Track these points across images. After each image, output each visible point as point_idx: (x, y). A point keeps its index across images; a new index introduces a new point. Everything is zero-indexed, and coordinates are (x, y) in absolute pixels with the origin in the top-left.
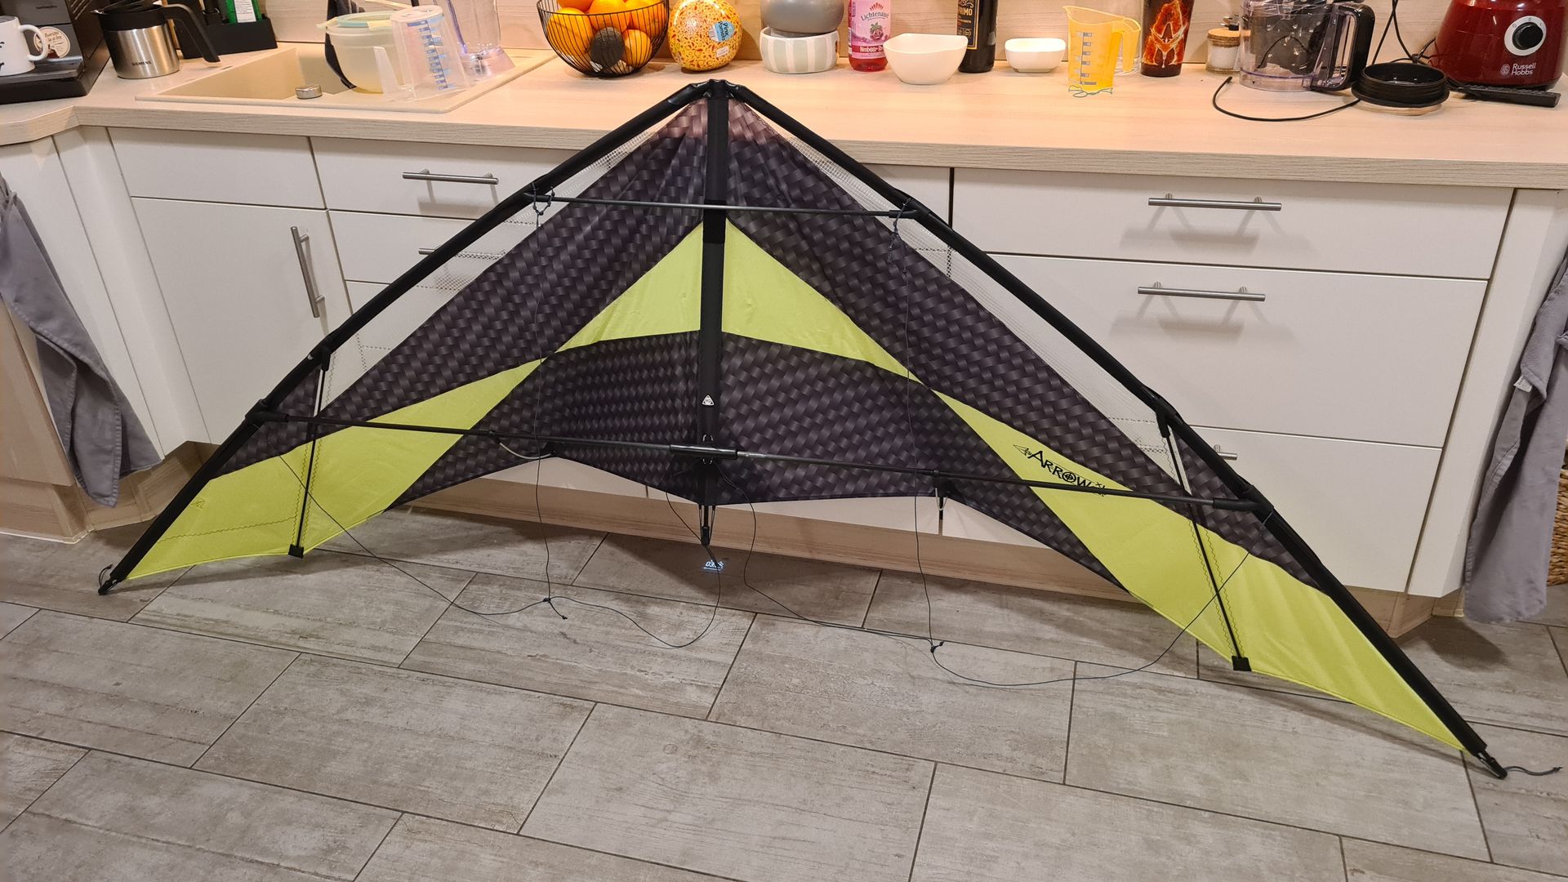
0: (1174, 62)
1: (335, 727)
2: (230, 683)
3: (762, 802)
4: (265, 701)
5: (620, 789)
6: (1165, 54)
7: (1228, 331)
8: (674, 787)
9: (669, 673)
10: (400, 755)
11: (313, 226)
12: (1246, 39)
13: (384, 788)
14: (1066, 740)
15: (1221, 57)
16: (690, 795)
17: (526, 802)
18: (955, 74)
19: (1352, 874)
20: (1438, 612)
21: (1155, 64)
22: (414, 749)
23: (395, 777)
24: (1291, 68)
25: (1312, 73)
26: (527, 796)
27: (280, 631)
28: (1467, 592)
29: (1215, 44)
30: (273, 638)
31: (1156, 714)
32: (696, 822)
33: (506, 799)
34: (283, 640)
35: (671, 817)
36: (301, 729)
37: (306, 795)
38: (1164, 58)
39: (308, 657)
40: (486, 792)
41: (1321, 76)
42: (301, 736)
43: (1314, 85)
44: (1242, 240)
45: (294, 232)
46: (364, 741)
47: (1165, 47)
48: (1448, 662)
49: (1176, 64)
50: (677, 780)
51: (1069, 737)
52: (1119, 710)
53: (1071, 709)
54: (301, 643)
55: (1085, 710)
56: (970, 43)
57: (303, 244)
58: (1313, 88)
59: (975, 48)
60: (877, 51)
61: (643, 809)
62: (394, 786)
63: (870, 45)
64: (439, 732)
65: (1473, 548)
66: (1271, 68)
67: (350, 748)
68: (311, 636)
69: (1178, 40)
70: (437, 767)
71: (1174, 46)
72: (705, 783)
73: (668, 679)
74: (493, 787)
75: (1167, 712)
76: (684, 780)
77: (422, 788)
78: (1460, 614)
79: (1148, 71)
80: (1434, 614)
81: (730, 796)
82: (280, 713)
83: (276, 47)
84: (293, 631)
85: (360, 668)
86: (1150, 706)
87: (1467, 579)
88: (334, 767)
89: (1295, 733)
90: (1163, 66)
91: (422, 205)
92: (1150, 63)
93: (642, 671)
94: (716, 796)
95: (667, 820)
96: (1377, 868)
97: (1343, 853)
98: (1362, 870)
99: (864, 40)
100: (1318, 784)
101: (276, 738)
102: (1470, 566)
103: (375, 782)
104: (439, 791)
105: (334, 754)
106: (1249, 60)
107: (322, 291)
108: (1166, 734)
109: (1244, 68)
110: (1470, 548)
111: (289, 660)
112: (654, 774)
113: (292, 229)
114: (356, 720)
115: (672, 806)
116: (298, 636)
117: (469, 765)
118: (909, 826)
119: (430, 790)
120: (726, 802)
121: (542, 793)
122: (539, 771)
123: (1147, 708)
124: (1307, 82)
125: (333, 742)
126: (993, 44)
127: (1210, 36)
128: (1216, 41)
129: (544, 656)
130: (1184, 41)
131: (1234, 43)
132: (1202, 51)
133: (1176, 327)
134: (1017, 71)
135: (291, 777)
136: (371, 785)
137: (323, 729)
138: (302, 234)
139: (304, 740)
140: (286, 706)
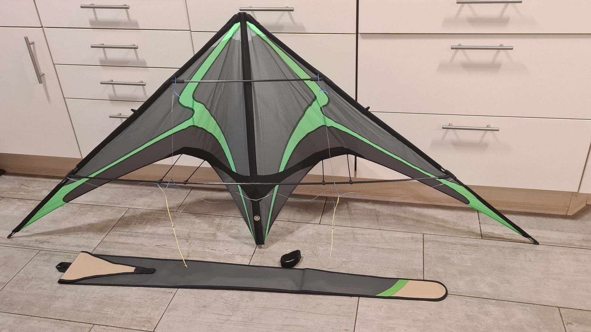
2: (3, 267)
3: (277, 308)
4: (21, 274)
5: (205, 306)
7: (494, 67)
8: (232, 304)
9: (227, 250)
10: (92, 296)
11: (35, 36)
13: (84, 313)
14: (422, 270)
16: (240, 307)
17: (157, 316)
19: (567, 325)
20: (590, 203)
22: (99, 293)
23: (89, 307)
26: (158, 313)
27: (29, 240)
30: (26, 244)
31: (465, 256)
32: (245, 320)
33: (147, 315)
34: (31, 245)
35: (231, 318)
36: (40, 286)
37: (42, 319)
39: (44, 252)
40: (137, 312)
42: (40, 290)
45: (26, 39)
46: (73, 291)
50: (233, 301)
51: (424, 269)
52: (446, 255)
53: (423, 256)
54: (40, 246)
55: (430, 256)
57: (32, 46)
61: (217, 315)
62: (89, 312)
67: (66, 295)
68: (45, 242)
70: (111, 302)
72: (248, 301)
73: (226, 252)
74: (140, 309)
75: (469, 255)
76: (237, 300)
77: (103, 312)
81: (260, 307)
82: (29, 280)
84: (36, 240)
85: (70, 256)
86: (460, 253)
88: (57, 304)
89: (531, 261)
91: (92, 23)
93: (213, 250)
94: (253, 307)
95: (230, 320)
96: (578, 321)
97: (561, 316)
98: (571, 322)
100: (544, 284)
101: (27, 292)
103: (79, 310)
104: (112, 313)
105: (58, 298)
107: (43, 70)
108: (470, 265)
111: (34, 254)
112: (222, 298)
113: (25, 37)
115: (232, 313)
116: (39, 242)
117: (128, 299)
118: (350, 316)
119: (107, 313)
120: (259, 310)
121: (165, 311)
122: (163, 300)
125: (57, 293)
129: (164, 245)
133: (470, 66)
135: (35, 310)
136: (77, 312)
137: (52, 286)
138: (30, 41)
139: (42, 292)
140: (32, 276)
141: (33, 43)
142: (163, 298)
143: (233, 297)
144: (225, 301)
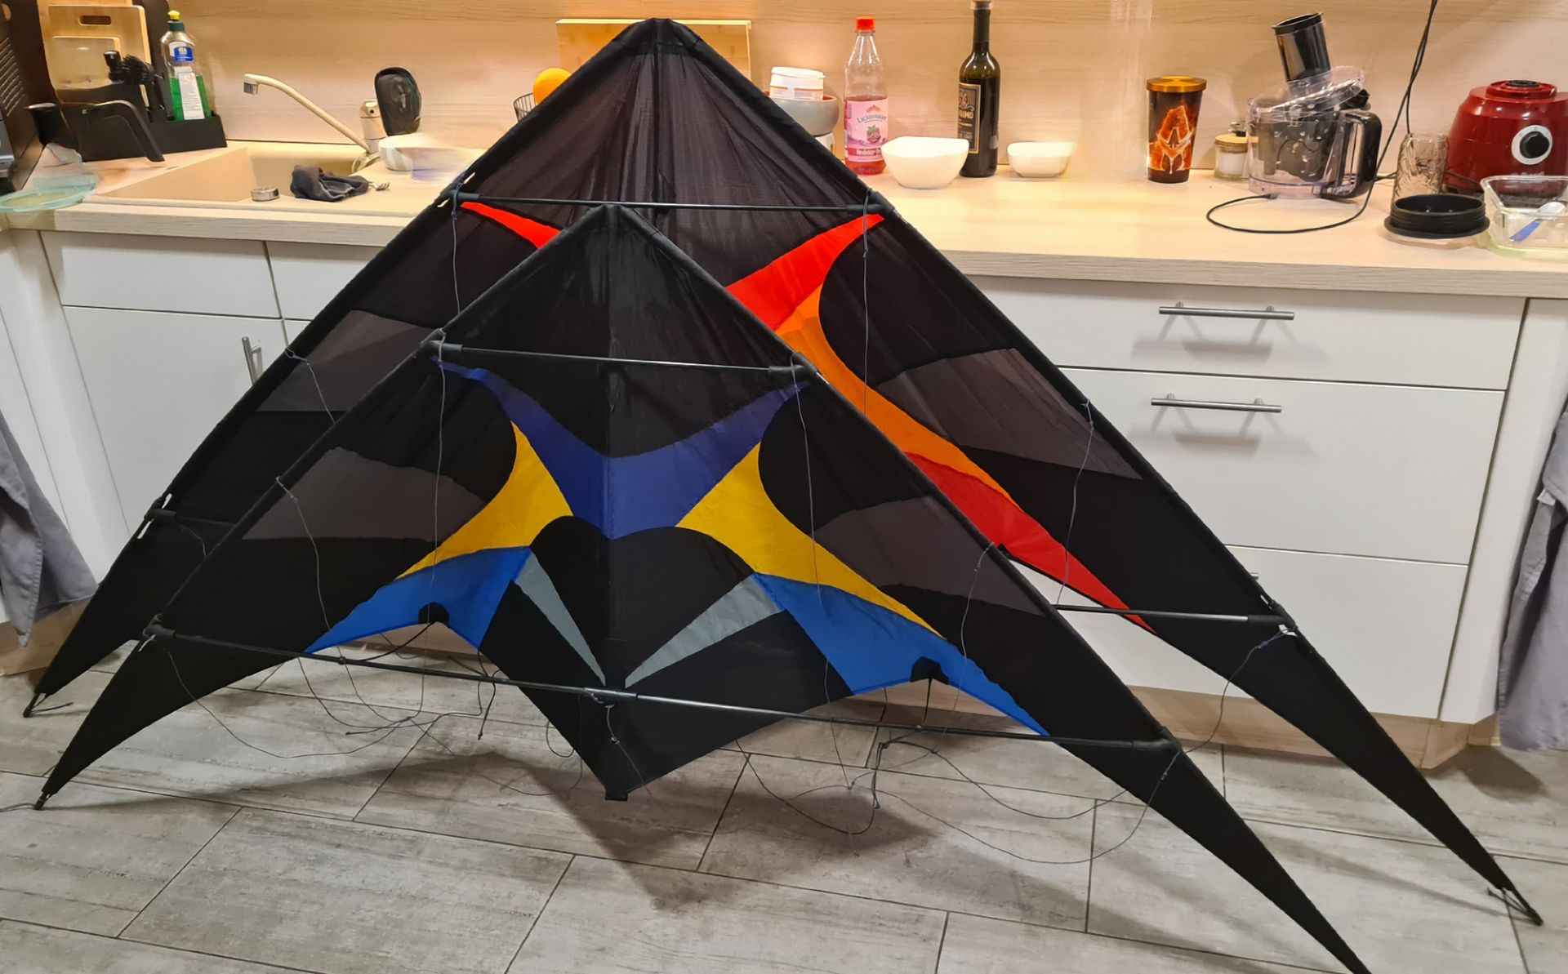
0: (1181, 168)
1: (282, 889)
2: (161, 842)
3: (759, 960)
4: (201, 861)
5: (602, 950)
6: (1172, 159)
7: (1244, 444)
8: (662, 946)
9: (655, 821)
10: (354, 917)
11: (267, 336)
12: (1254, 145)
13: (337, 955)
14: (1087, 884)
15: (1229, 163)
16: (680, 954)
17: (497, 967)
18: (956, 178)
20: (1477, 741)
21: (1162, 169)
22: (370, 911)
23: (350, 942)
24: (1301, 176)
25: (1321, 181)
26: (498, 960)
28: (1502, 717)
29: (1223, 151)
30: (210, 791)
31: (1183, 854)
33: (475, 963)
36: (243, 890)
38: (1171, 164)
39: (250, 811)
40: (453, 957)
41: (1331, 184)
42: (242, 899)
43: (1324, 192)
44: (1256, 351)
45: (246, 343)
46: (314, 903)
47: (1172, 153)
48: (1487, 793)
49: (1184, 169)
50: (665, 938)
52: (1143, 851)
54: (244, 795)
56: (972, 146)
57: (255, 356)
58: (1323, 196)
59: (977, 152)
60: (875, 154)
62: (349, 952)
63: (868, 148)
64: (399, 891)
65: (1506, 669)
66: (1282, 175)
67: (299, 911)
68: (255, 787)
69: (1185, 146)
70: (397, 930)
71: (1181, 151)
72: (697, 941)
73: (654, 827)
74: (460, 951)
75: (1194, 853)
76: (673, 937)
77: (380, 954)
78: (1497, 743)
79: (1157, 177)
80: (1470, 742)
81: (723, 954)
82: (220, 875)
83: (225, 146)
85: (309, 822)
87: (1501, 704)
88: (281, 933)
90: (1171, 172)
92: (1157, 169)
93: (626, 820)
94: (709, 955)
99: (861, 143)
100: (1354, 926)
101: (214, 902)
102: (1503, 690)
103: (327, 949)
104: (400, 957)
105: (281, 919)
106: (1257, 165)
108: (1193, 875)
109: (1253, 175)
110: (1502, 670)
111: (229, 814)
112: (640, 932)
113: (243, 339)
114: (306, 880)
115: (660, 967)
116: (239, 789)
117: (433, 926)
119: (389, 956)
120: (720, 961)
121: (515, 957)
122: (512, 931)
123: (1173, 848)
124: (1317, 189)
125: (279, 905)
126: (995, 147)
127: (1217, 142)
128: (1225, 147)
129: (516, 805)
130: (1191, 146)
131: (1243, 149)
132: (1210, 157)
133: (1191, 440)
134: (1020, 176)
135: (231, 944)
136: (323, 952)
137: (268, 891)
138: (253, 346)
139: (245, 903)
140: (225, 866)
141: (259, 351)
142: (510, 928)
143: (665, 931)
144: (646, 940)
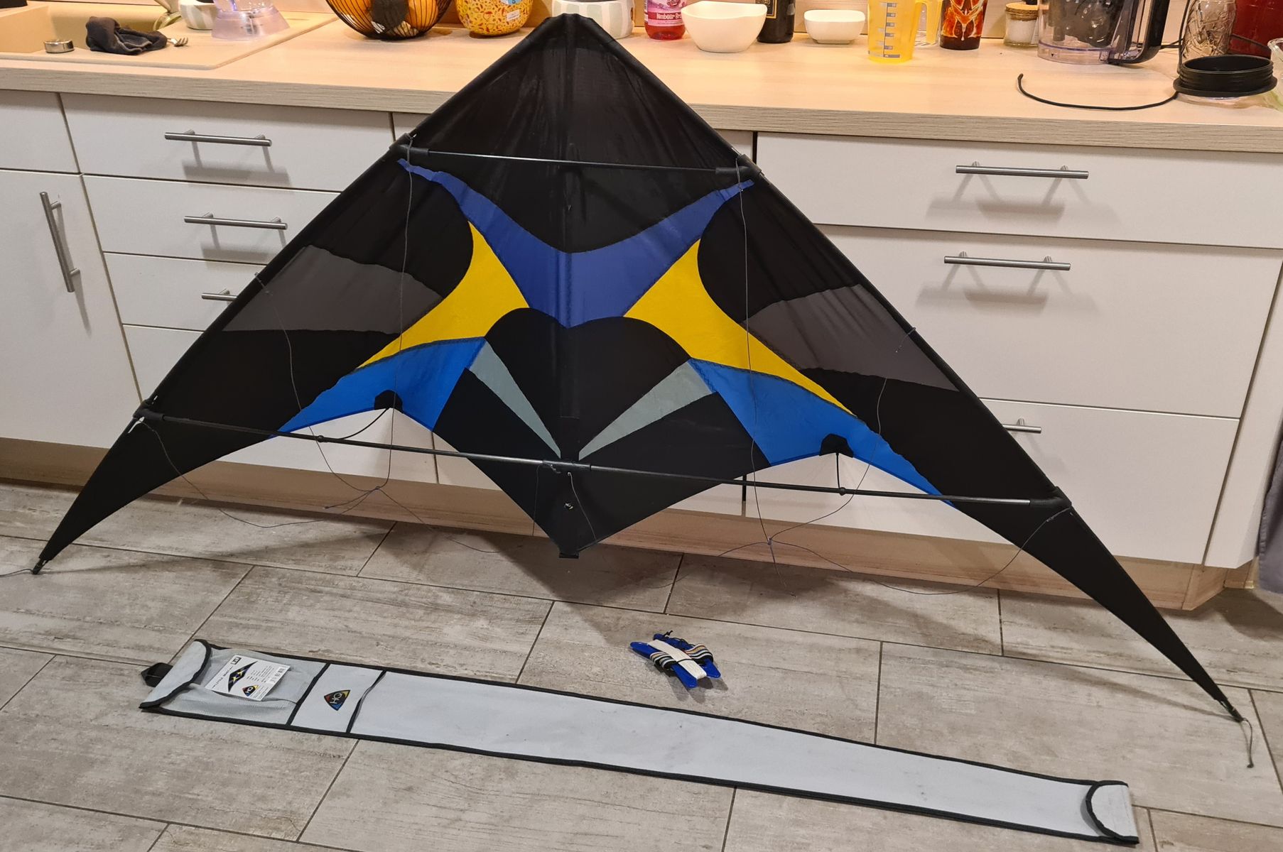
0: (973, 35)
1: (94, 734)
3: (563, 797)
4: (14, 708)
5: (410, 789)
6: (964, 26)
7: (1032, 301)
8: (467, 785)
9: (462, 665)
10: (166, 761)
11: (64, 191)
12: (1044, 12)
13: (147, 797)
14: (874, 721)
15: (1019, 30)
16: (485, 792)
17: (306, 807)
18: (752, 44)
19: (1162, 847)
20: (1231, 584)
21: (954, 36)
22: (182, 754)
23: (160, 784)
24: (1088, 41)
25: (1109, 46)
26: (308, 800)
27: (31, 632)
28: (1261, 562)
29: (1014, 19)
30: (23, 640)
31: (965, 692)
32: (493, 821)
33: (285, 804)
34: (35, 642)
35: (465, 816)
36: (54, 736)
37: (57, 808)
38: (964, 30)
39: (63, 660)
40: (263, 798)
41: (1119, 49)
42: (54, 745)
43: (1111, 57)
44: (1048, 210)
45: (44, 198)
46: (126, 747)
47: (965, 19)
48: (1240, 632)
49: (975, 36)
50: (471, 777)
51: (877, 718)
52: (926, 689)
53: (879, 689)
54: (57, 645)
55: (893, 690)
56: (769, 12)
57: (55, 212)
58: (1110, 61)
59: (775, 17)
60: (674, 18)
61: (434, 809)
62: (159, 795)
63: (667, 12)
64: (210, 735)
65: (1267, 518)
66: (1071, 41)
67: (110, 756)
68: (68, 636)
69: (977, 12)
70: (207, 773)
71: (973, 17)
72: (502, 779)
73: (461, 671)
74: (271, 792)
75: (974, 690)
76: (479, 776)
77: (190, 796)
78: (1250, 586)
79: (948, 44)
80: (1227, 586)
81: (529, 792)
82: (30, 721)
83: (26, 5)
84: (47, 631)
85: (122, 670)
86: (956, 685)
87: (1262, 550)
88: (92, 777)
89: (1099, 706)
90: (963, 39)
91: (188, 169)
92: (949, 36)
93: (433, 664)
94: (513, 793)
95: (461, 820)
96: (1185, 838)
97: (1152, 826)
98: (1172, 842)
99: (661, 6)
100: (1124, 757)
101: (25, 747)
102: (1264, 537)
103: (137, 792)
104: (210, 799)
105: (92, 763)
106: (1048, 34)
107: (77, 264)
108: (973, 712)
109: (1042, 41)
110: (1264, 518)
111: (42, 663)
112: (447, 771)
113: (41, 194)
114: (117, 725)
115: (466, 805)
116: (53, 637)
117: (243, 769)
118: (717, 816)
119: (199, 797)
120: (524, 798)
121: (324, 797)
122: (321, 772)
123: (954, 687)
124: (1105, 55)
125: (90, 750)
126: (792, 14)
127: (1008, 10)
128: (1014, 15)
129: (327, 651)
130: (983, 14)
131: (1034, 16)
132: (1000, 25)
133: (981, 298)
134: (816, 42)
135: (41, 788)
136: (133, 795)
137: (79, 736)
138: (53, 200)
139: (57, 748)
140: (37, 712)
141: (59, 206)
142: (320, 769)
143: (471, 770)
144: (452, 779)
